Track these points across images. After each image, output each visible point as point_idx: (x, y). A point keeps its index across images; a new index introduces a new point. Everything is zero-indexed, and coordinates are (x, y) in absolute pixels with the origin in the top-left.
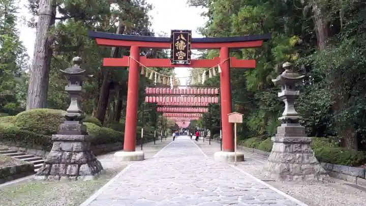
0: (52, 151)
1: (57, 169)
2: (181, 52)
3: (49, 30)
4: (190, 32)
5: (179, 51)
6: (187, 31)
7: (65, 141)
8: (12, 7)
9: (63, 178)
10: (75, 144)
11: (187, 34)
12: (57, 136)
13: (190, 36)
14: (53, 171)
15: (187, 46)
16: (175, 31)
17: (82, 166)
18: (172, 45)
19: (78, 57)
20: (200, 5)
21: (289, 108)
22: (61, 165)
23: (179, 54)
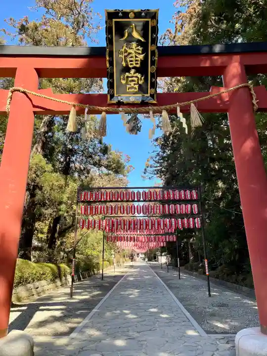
2: (133, 71)
4: (154, 15)
5: (128, 69)
15: (147, 55)
23: (128, 77)
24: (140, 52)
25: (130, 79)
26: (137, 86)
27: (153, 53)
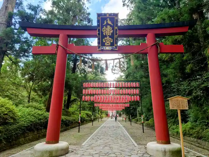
2: (108, 37)
4: (116, 15)
5: (106, 36)
13: (117, 20)
15: (114, 31)
18: (99, 30)
23: (106, 39)
24: (111, 29)
25: (107, 40)
26: (110, 43)
27: (116, 30)
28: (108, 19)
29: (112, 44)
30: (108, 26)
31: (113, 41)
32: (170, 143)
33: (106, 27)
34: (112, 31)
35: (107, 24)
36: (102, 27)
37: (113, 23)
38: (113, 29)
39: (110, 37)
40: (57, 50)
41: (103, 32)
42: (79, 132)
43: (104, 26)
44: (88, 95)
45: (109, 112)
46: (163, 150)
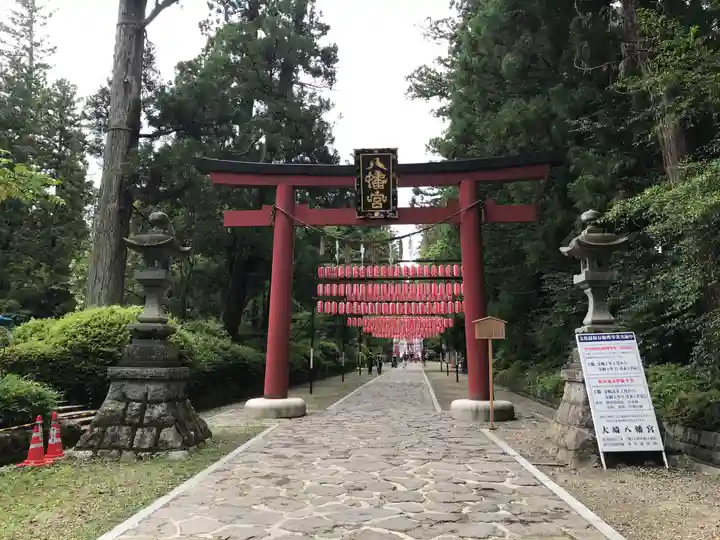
0: (107, 401)
1: (115, 438)
3: (125, 159)
4: (394, 151)
6: (389, 150)
7: (133, 380)
8: (73, 116)
9: (127, 454)
10: (152, 387)
11: (388, 155)
12: (117, 370)
13: (395, 161)
14: (107, 440)
15: (389, 181)
16: (363, 151)
17: (165, 432)
18: (359, 180)
19: (160, 213)
20: (435, 94)
21: (597, 308)
22: (124, 429)
23: (373, 197)
24: (384, 178)
25: (375, 198)
26: (381, 204)
27: (394, 179)
28: (378, 159)
29: (386, 206)
30: (378, 173)
31: (389, 198)
32: (488, 399)
33: (373, 173)
34: (385, 182)
35: (376, 168)
36: (366, 173)
37: (387, 165)
38: (388, 177)
39: (381, 191)
40: (274, 219)
41: (367, 184)
42: (311, 392)
43: (369, 171)
44: (331, 298)
45: (397, 343)
46: (474, 409)
